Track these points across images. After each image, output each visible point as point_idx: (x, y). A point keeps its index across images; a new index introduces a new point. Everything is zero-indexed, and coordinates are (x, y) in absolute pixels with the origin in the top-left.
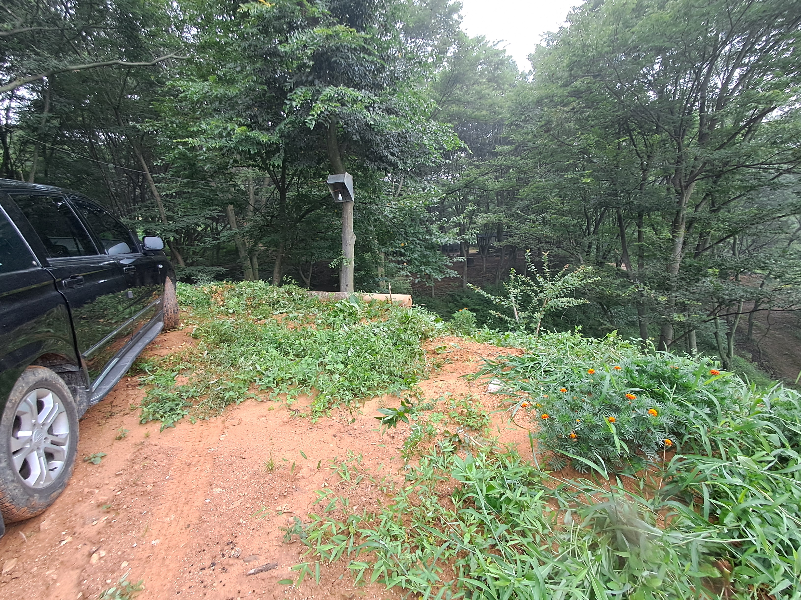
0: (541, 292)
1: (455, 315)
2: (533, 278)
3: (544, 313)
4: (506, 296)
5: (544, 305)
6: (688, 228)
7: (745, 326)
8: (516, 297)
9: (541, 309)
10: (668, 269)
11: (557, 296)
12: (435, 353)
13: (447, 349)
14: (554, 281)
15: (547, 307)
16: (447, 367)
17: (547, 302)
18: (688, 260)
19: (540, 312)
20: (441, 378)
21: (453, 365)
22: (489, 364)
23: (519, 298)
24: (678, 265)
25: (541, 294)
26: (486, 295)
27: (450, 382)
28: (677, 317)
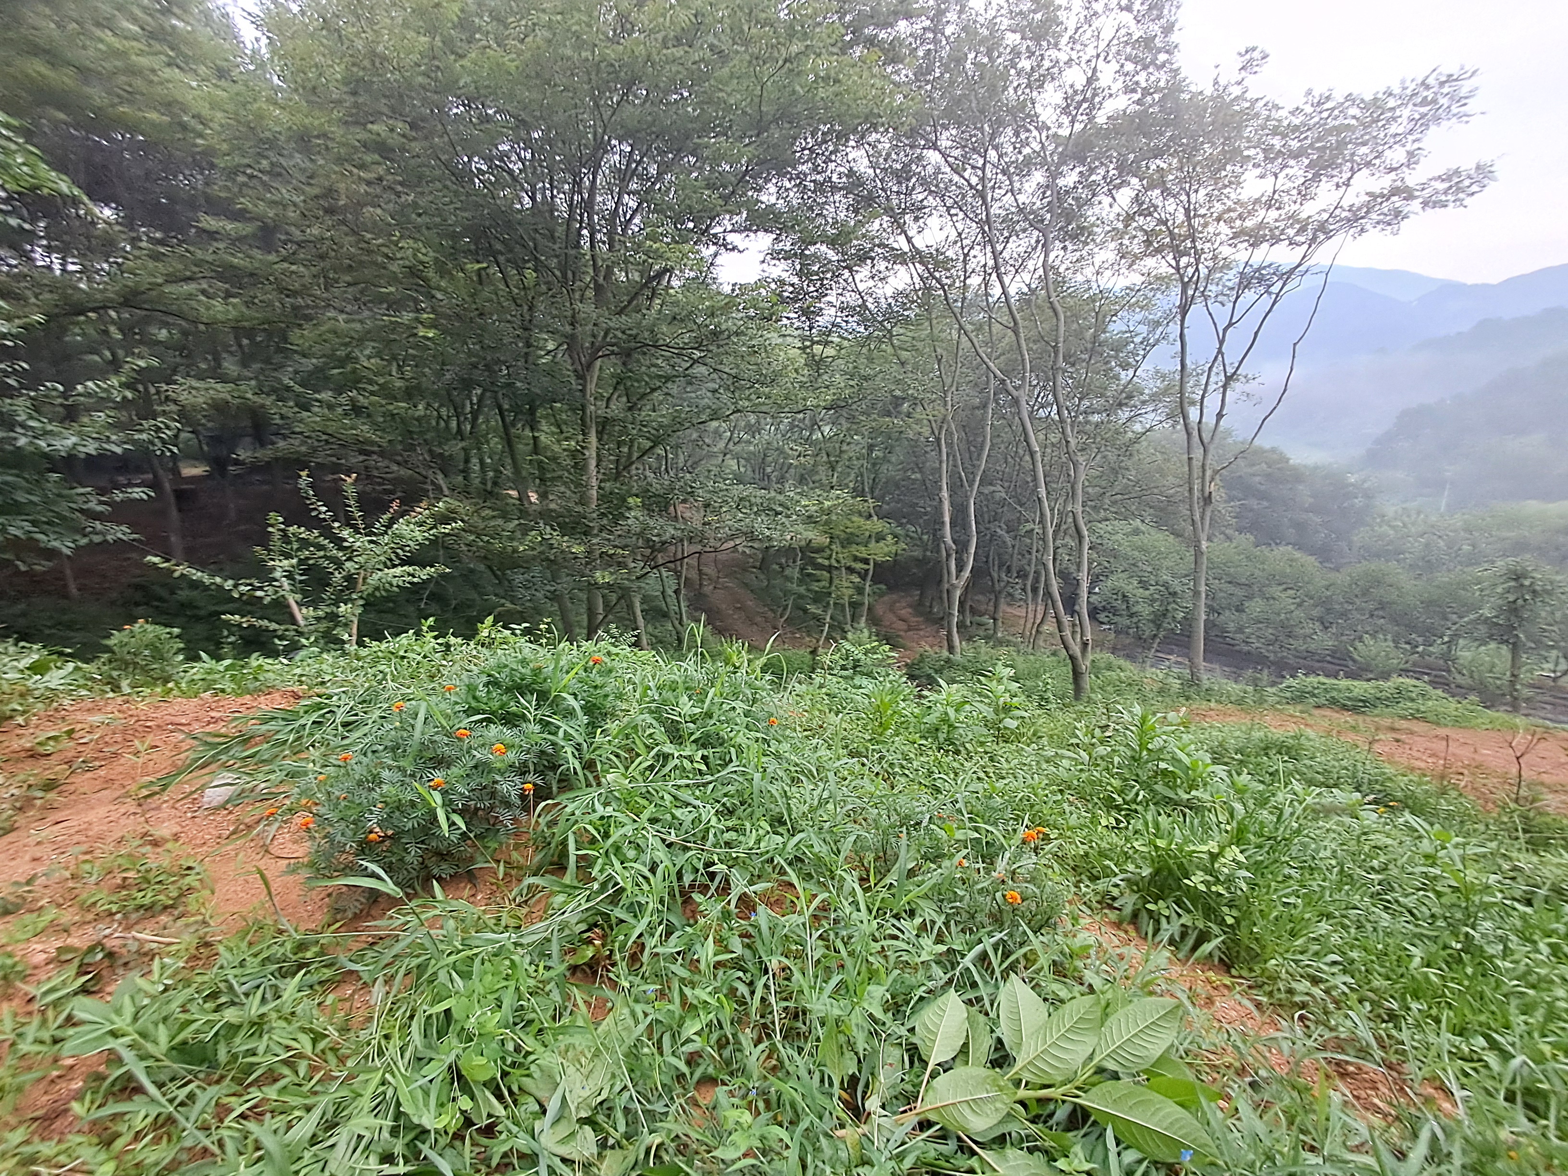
0: (348, 560)
1: (111, 642)
2: (327, 532)
3: (361, 602)
4: (265, 574)
5: (360, 587)
6: (600, 434)
7: (694, 575)
8: (290, 576)
9: (354, 596)
10: (583, 501)
11: (385, 563)
12: (33, 755)
13: (76, 735)
14: (375, 534)
15: (367, 589)
16: (82, 781)
17: (365, 579)
18: (608, 484)
19: (352, 601)
20: (59, 816)
21: (102, 772)
22: (206, 743)
23: (298, 577)
24: (594, 493)
25: (348, 564)
26: (207, 580)
27: (91, 816)
28: (602, 577)
